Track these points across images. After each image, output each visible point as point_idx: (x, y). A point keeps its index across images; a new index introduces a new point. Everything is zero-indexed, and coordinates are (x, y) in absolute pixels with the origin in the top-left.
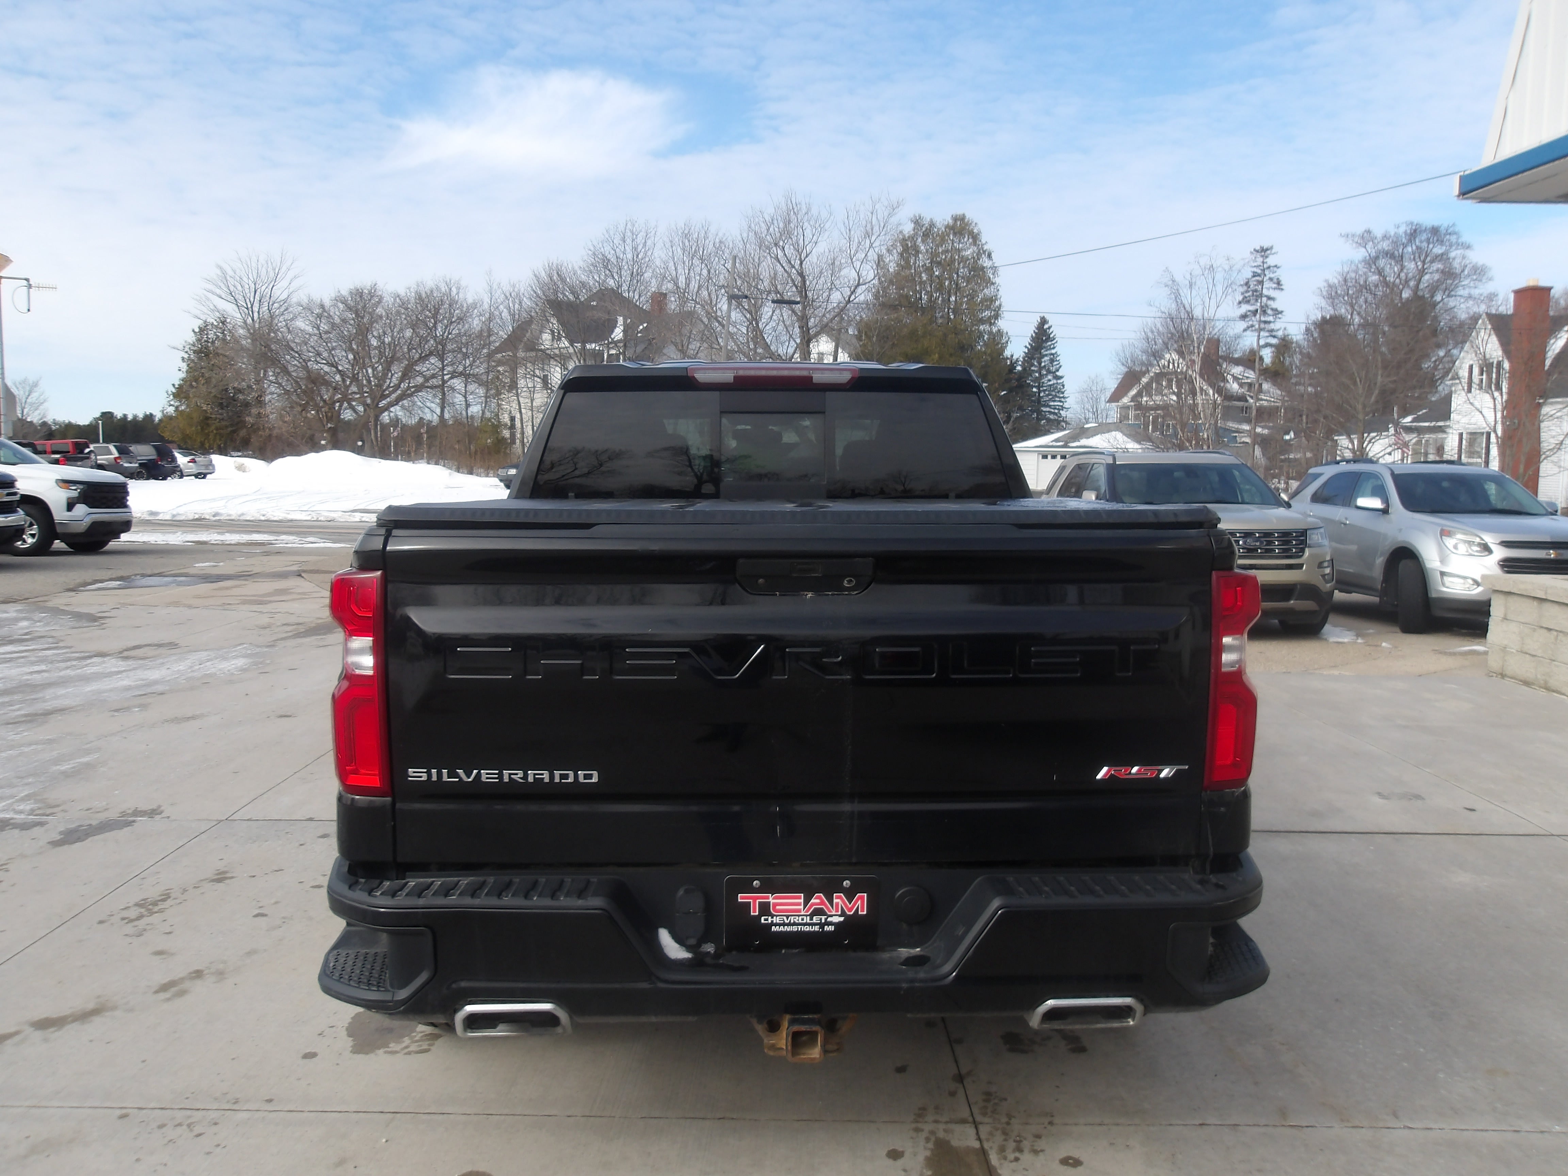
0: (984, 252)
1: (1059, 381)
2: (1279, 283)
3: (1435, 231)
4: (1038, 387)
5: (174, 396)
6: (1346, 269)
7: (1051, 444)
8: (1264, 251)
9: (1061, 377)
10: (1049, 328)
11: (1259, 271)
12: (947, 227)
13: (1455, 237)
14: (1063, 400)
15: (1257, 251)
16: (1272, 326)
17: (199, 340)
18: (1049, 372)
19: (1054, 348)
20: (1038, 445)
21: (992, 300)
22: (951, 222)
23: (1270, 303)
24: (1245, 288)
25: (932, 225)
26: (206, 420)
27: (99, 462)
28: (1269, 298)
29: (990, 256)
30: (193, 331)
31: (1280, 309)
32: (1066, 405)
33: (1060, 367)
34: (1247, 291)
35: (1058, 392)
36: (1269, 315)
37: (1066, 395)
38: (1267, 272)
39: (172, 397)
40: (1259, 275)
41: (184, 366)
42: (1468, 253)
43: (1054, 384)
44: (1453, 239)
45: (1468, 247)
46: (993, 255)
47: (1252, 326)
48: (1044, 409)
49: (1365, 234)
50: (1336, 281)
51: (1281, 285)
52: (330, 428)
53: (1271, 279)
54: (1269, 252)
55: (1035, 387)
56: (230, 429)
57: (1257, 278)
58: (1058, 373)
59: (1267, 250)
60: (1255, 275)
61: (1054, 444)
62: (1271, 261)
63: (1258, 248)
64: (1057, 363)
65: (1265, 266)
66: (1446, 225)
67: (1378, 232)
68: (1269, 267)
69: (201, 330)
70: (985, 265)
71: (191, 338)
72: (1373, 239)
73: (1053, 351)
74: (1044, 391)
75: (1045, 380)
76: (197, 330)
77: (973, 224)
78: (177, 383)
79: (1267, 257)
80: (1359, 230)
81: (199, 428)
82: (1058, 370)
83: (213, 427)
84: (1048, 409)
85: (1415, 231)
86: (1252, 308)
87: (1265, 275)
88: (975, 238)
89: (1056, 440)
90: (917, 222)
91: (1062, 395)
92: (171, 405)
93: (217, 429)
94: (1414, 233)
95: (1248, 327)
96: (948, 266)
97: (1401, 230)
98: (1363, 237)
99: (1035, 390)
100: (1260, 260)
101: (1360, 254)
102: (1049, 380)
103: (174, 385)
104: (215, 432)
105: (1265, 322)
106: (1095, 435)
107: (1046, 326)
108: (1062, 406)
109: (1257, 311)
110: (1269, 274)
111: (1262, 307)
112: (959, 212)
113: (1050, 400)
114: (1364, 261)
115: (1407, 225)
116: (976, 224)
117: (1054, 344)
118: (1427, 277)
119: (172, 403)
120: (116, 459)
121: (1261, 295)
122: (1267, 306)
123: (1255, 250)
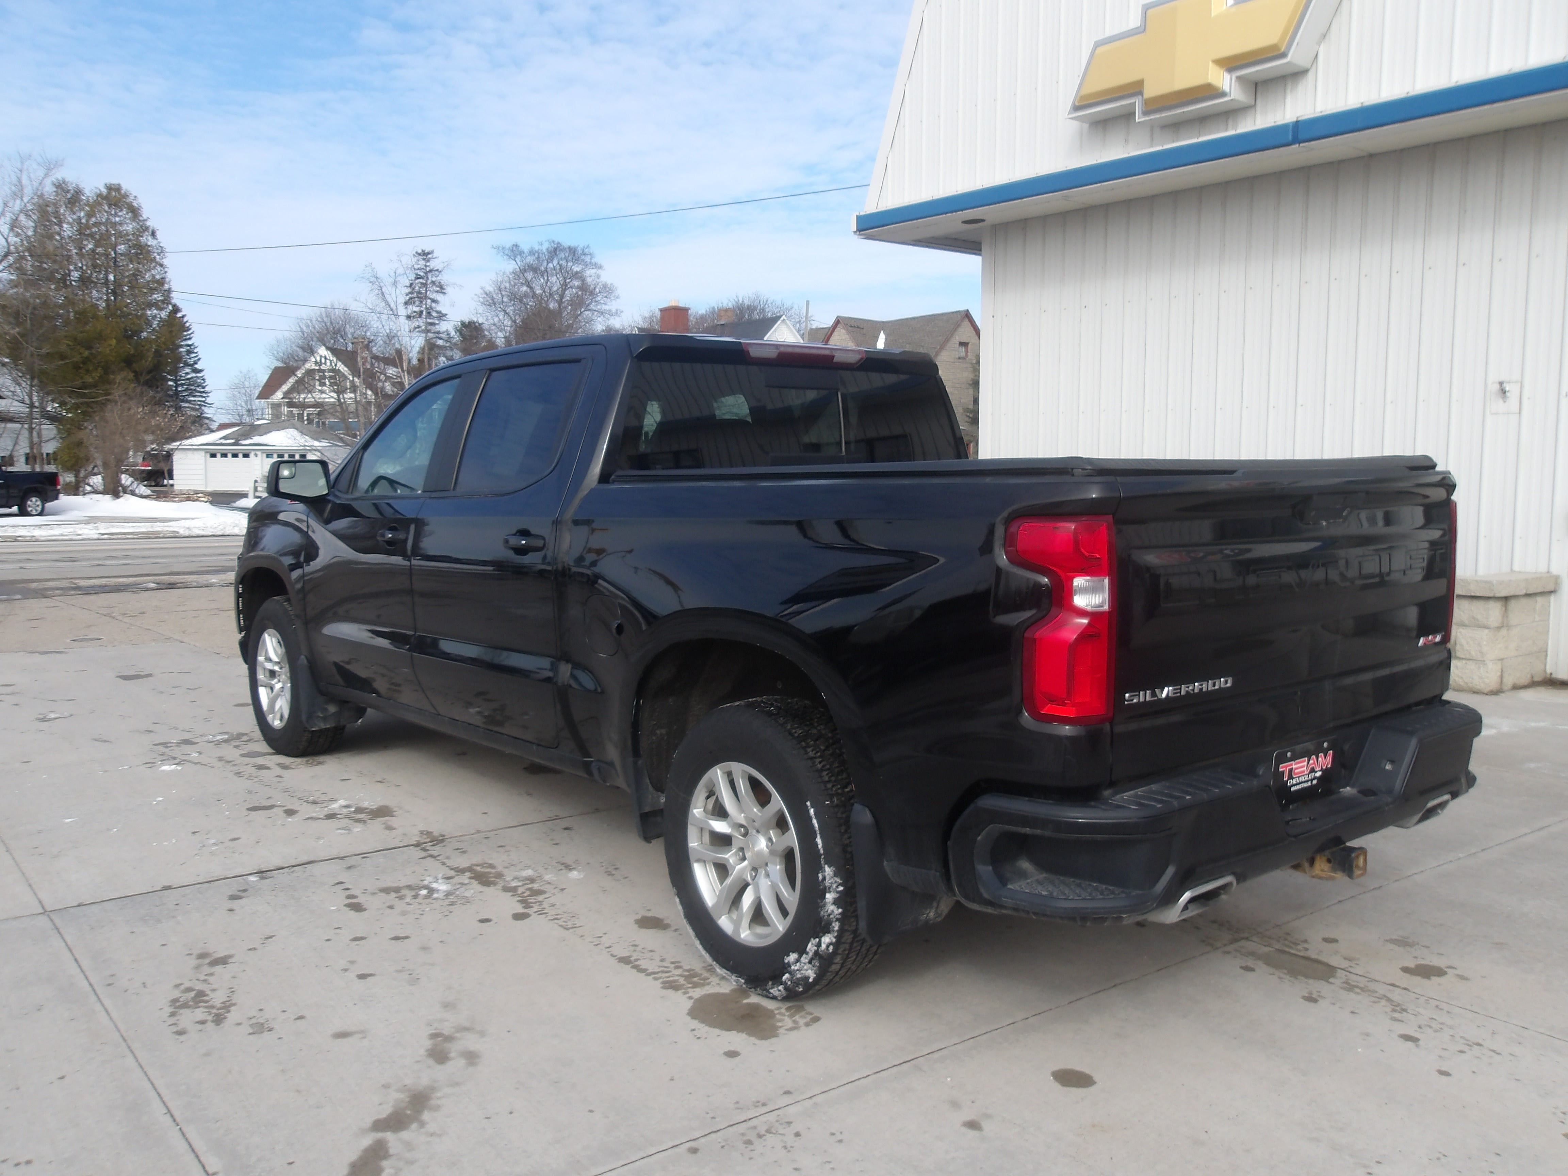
0: (147, 228)
1: (198, 375)
2: (441, 287)
3: (572, 251)
4: (175, 381)
6: (500, 279)
7: (220, 442)
8: (425, 255)
9: (201, 371)
10: (183, 316)
11: (422, 274)
12: (100, 195)
13: (589, 257)
14: (204, 395)
15: (419, 254)
16: (437, 328)
18: (187, 364)
19: (190, 339)
20: (205, 442)
21: (161, 282)
22: (104, 191)
23: (434, 305)
24: (409, 290)
25: (78, 192)
28: (433, 301)
29: (153, 234)
31: (444, 312)
32: (209, 400)
33: (199, 359)
34: (411, 293)
35: (198, 386)
36: (434, 318)
37: (207, 389)
38: (430, 276)
40: (422, 278)
42: (600, 272)
43: (192, 378)
44: (587, 259)
45: (600, 267)
46: (158, 234)
47: (419, 327)
48: (183, 404)
49: (514, 249)
50: (492, 290)
51: (444, 289)
53: (433, 283)
54: (430, 256)
55: (171, 380)
57: (421, 280)
58: (196, 366)
59: (428, 253)
60: (418, 277)
61: (223, 441)
62: (433, 264)
63: (420, 251)
64: (195, 355)
65: (428, 269)
66: (581, 246)
67: (525, 248)
68: (431, 271)
70: (149, 243)
72: (521, 253)
73: (189, 342)
74: (182, 385)
75: (182, 373)
77: (132, 197)
79: (428, 261)
80: (509, 245)
82: (196, 363)
84: (187, 405)
85: (555, 249)
86: (417, 309)
87: (428, 278)
88: (135, 212)
89: (224, 438)
90: (61, 187)
91: (203, 390)
94: (555, 251)
95: (415, 328)
96: (102, 240)
97: (544, 248)
98: (512, 251)
99: (171, 383)
100: (422, 263)
101: (510, 266)
102: (187, 374)
105: (432, 324)
106: (268, 433)
107: (179, 315)
108: (204, 402)
109: (421, 312)
110: (431, 278)
111: (427, 309)
112: (114, 181)
113: (191, 395)
114: (514, 273)
115: (550, 243)
116: (135, 197)
117: (190, 334)
118: (567, 292)
121: (426, 297)
122: (431, 308)
123: (417, 253)
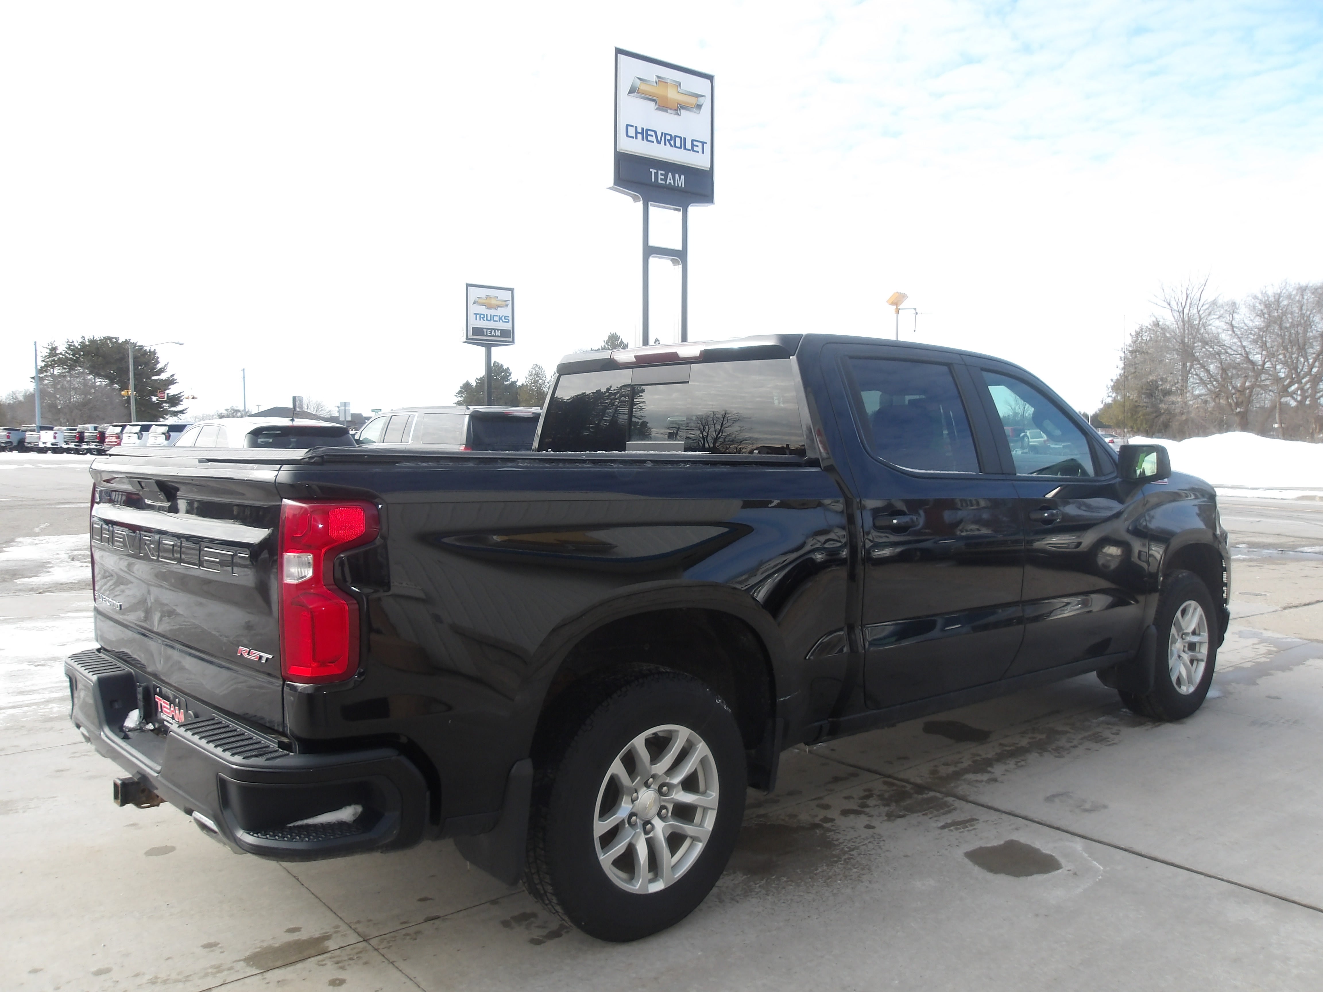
5: (1112, 389)
17: (1135, 342)
26: (1135, 409)
27: (1030, 444)
30: (1131, 334)
39: (1110, 390)
41: (1121, 365)
52: (1239, 412)
56: (1155, 415)
69: (1138, 334)
71: (1129, 341)
76: (1133, 334)
78: (1115, 378)
81: (1129, 414)
83: (1141, 413)
92: (1109, 396)
93: (1144, 415)
103: (1112, 380)
104: (1142, 417)
119: (1110, 394)
120: (1045, 441)
